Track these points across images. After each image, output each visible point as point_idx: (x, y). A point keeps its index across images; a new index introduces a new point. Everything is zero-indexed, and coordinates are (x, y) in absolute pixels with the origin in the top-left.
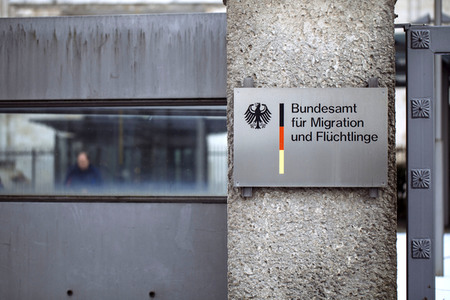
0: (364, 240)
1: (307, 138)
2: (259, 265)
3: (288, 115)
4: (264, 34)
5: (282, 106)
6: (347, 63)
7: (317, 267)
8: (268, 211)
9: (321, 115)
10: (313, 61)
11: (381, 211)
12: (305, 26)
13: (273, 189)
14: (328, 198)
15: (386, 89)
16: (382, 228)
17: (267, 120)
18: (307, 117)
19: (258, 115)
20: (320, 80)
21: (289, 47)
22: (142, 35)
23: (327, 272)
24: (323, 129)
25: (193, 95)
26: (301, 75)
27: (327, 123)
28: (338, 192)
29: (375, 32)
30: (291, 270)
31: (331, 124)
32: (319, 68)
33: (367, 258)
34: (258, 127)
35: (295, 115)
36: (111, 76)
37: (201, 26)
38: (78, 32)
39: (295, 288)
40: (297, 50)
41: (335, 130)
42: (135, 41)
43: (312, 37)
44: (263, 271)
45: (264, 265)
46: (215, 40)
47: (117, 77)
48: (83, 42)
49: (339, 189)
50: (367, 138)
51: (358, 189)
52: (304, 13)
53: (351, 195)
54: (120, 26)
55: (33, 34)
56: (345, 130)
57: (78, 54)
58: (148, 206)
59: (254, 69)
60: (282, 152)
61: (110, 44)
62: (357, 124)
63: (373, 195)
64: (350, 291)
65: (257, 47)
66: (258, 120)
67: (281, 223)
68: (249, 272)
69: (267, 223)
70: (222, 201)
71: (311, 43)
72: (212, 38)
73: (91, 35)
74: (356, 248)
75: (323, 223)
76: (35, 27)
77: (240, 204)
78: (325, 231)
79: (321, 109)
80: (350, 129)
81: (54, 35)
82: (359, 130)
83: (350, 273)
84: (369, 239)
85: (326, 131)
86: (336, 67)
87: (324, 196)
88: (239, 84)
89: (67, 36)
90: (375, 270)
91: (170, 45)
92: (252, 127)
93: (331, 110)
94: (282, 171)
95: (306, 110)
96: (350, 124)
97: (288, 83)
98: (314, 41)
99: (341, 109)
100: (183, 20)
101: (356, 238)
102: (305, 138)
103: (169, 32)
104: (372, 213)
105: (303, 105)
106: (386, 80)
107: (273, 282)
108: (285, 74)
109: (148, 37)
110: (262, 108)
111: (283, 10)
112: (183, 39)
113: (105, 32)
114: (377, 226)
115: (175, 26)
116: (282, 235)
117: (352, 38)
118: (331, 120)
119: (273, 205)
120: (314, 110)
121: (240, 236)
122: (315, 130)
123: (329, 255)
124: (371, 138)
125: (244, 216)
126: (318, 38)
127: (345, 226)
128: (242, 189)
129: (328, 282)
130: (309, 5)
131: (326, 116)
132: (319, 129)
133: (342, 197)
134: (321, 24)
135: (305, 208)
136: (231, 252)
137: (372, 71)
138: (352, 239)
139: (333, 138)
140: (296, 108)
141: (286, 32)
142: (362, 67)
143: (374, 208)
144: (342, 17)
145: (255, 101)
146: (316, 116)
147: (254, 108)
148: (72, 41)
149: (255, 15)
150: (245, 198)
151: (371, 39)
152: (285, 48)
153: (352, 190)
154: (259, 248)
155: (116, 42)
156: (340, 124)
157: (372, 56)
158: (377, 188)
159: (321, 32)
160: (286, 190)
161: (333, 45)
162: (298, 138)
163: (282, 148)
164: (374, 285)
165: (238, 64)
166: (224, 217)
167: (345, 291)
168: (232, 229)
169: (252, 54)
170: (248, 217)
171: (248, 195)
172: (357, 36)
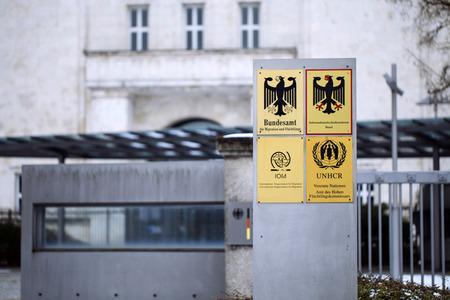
2: (239, 279)
4: (241, 178)
8: (243, 255)
13: (244, 246)
17: (242, 215)
19: (238, 214)
22: (189, 172)
25: (213, 200)
34: (238, 219)
42: (185, 173)
44: (241, 281)
45: (241, 279)
48: (161, 175)
55: (136, 171)
57: (158, 181)
60: (248, 229)
61: (173, 176)
66: (238, 216)
69: (243, 260)
70: (223, 251)
73: (164, 172)
77: (231, 252)
81: (147, 172)
89: (153, 172)
91: (202, 177)
92: (236, 219)
107: (245, 286)
109: (192, 172)
110: (240, 211)
113: (171, 170)
121: (231, 266)
125: (232, 257)
128: (232, 246)
136: (227, 273)
145: (237, 208)
147: (236, 211)
148: (155, 174)
149: (237, 170)
150: (233, 250)
154: (239, 271)
165: (230, 191)
166: (224, 258)
168: (228, 263)
169: (236, 186)
170: (234, 257)
171: (234, 248)
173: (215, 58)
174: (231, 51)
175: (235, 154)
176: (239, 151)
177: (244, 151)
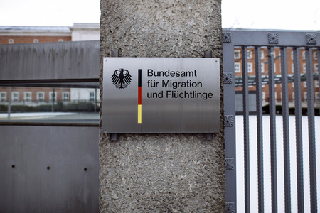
0: (201, 171)
1: (160, 95)
2: (123, 192)
3: (145, 78)
4: (128, 20)
5: (140, 71)
6: (188, 41)
7: (167, 192)
8: (130, 150)
9: (170, 78)
10: (164, 39)
11: (214, 149)
12: (158, 14)
14: (176, 141)
15: (218, 60)
16: (215, 162)
17: (128, 81)
18: (159, 79)
19: (121, 78)
20: (169, 53)
21: (146, 29)
23: (174, 196)
24: (171, 89)
26: (155, 49)
27: (175, 84)
28: (182, 136)
29: (208, 19)
30: (148, 194)
31: (177, 84)
32: (168, 44)
33: (204, 184)
34: (122, 87)
35: (150, 78)
36: (68, 69)
38: (54, 49)
39: (150, 209)
40: (152, 31)
41: (180, 90)
42: (79, 53)
43: (162, 22)
44: (127, 196)
45: (127, 191)
47: (71, 69)
48: (56, 53)
49: (183, 134)
50: (205, 95)
52: (157, 5)
53: (192, 138)
54: (72, 46)
55: (34, 50)
56: (188, 90)
59: (120, 44)
62: (197, 85)
63: (209, 138)
64: (191, 210)
65: (122, 29)
66: (122, 82)
67: (140, 159)
68: (115, 197)
69: (129, 160)
71: (162, 26)
73: (60, 51)
74: (196, 177)
75: (171, 159)
76: (35, 47)
77: (109, 145)
78: (172, 165)
79: (170, 73)
80: (192, 89)
81: (44, 51)
82: (198, 90)
83: (191, 196)
84: (205, 171)
85: (174, 90)
86: (180, 44)
87: (172, 138)
88: (109, 56)
89: (49, 51)
90: (210, 194)
91: (95, 54)
92: (117, 87)
93: (178, 74)
94: (140, 121)
95: (159, 74)
96: (192, 85)
97: (145, 54)
98: (164, 25)
99: (185, 74)
101: (195, 170)
102: (158, 95)
104: (207, 151)
105: (156, 70)
106: (216, 53)
107: (133, 204)
108: (143, 48)
109: (85, 51)
110: (125, 73)
113: (66, 49)
114: (211, 161)
116: (140, 168)
117: (191, 23)
118: (178, 82)
119: (133, 146)
120: (164, 74)
121: (108, 170)
122: (165, 89)
123: (176, 183)
124: (207, 96)
125: (112, 154)
126: (167, 23)
127: (187, 161)
129: (175, 203)
131: (174, 79)
132: (168, 88)
133: (185, 139)
134: (169, 13)
135: (158, 147)
136: (102, 182)
137: (207, 47)
138: (193, 170)
140: (150, 73)
141: (143, 18)
142: (199, 43)
143: (209, 147)
144: (184, 8)
145: (119, 68)
146: (166, 79)
147: (119, 73)
148: (51, 53)
149: (121, 6)
150: (113, 141)
151: (205, 24)
152: (143, 30)
153: (192, 134)
154: (123, 178)
155: (70, 53)
156: (184, 85)
157: (206, 36)
158: (212, 134)
159: (169, 19)
160: (143, 135)
161: (177, 28)
162: (152, 95)
163: (140, 103)
164: (209, 205)
165: (108, 41)
167: (188, 210)
168: (103, 164)
170: (116, 154)
171: (114, 139)
172: (195, 22)
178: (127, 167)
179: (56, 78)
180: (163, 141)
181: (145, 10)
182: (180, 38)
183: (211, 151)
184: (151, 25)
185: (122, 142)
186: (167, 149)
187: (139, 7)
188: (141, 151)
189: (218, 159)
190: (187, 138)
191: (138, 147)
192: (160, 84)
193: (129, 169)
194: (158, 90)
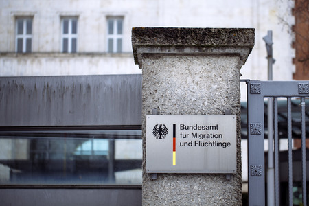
0: (223, 205)
1: (190, 144)
3: (178, 131)
4: (164, 84)
5: (174, 126)
6: (212, 101)
8: (167, 188)
9: (197, 131)
10: (193, 100)
11: (233, 187)
12: (188, 79)
14: (202, 180)
15: (235, 116)
16: (233, 198)
17: (165, 134)
18: (189, 132)
19: (160, 131)
20: (197, 111)
21: (178, 91)
22: (89, 87)
24: (198, 139)
25: (119, 123)
26: (186, 108)
27: (201, 136)
28: (207, 177)
29: (229, 83)
31: (203, 136)
32: (196, 104)
34: (160, 138)
35: (182, 131)
36: (70, 112)
37: (125, 82)
38: (50, 85)
40: (183, 93)
41: (205, 140)
43: (192, 86)
46: (133, 90)
47: (73, 113)
48: (53, 91)
49: (208, 174)
50: (224, 144)
51: (219, 174)
52: (187, 72)
53: (215, 178)
54: (75, 82)
55: (22, 87)
56: (212, 140)
57: (49, 99)
58: (92, 191)
59: (158, 104)
60: (174, 153)
61: (69, 93)
62: (218, 136)
63: (228, 178)
65: (160, 92)
66: (160, 134)
67: (175, 195)
69: (165, 195)
71: (191, 89)
72: (131, 89)
73: (58, 87)
75: (198, 195)
76: (23, 82)
77: (150, 183)
78: (200, 200)
79: (198, 127)
80: (214, 139)
81: (35, 87)
82: (219, 140)
84: (226, 205)
85: (200, 140)
86: (206, 103)
87: (199, 178)
88: (149, 113)
89: (43, 88)
91: (105, 93)
92: (157, 138)
93: (204, 128)
94: (174, 164)
95: (189, 128)
96: (214, 136)
97: (178, 112)
98: (193, 88)
99: (209, 128)
100: (114, 78)
101: (218, 204)
102: (188, 144)
103: (105, 86)
104: (227, 189)
105: (187, 125)
106: (235, 111)
108: (176, 107)
109: (92, 89)
110: (163, 127)
111: (175, 70)
112: (113, 90)
113: (66, 85)
114: (231, 197)
115: (109, 82)
116: (174, 202)
117: (215, 86)
118: (203, 134)
119: (169, 184)
120: (193, 128)
121: (149, 203)
122: (194, 140)
124: (226, 145)
125: (152, 191)
126: (195, 86)
127: (211, 196)
128: (151, 174)
130: (190, 67)
131: (201, 132)
132: (196, 139)
133: (210, 179)
134: (197, 78)
135: (188, 186)
137: (227, 106)
138: (216, 204)
139: (204, 145)
140: (182, 127)
141: (177, 83)
142: (221, 103)
143: (229, 186)
144: (209, 74)
145: (159, 123)
146: (194, 132)
147: (158, 127)
148: (46, 91)
149: (159, 73)
150: (153, 180)
151: (226, 87)
152: (176, 92)
153: (215, 175)
155: (73, 92)
156: (209, 136)
157: (227, 97)
158: (230, 174)
159: (197, 83)
160: (176, 175)
161: (204, 90)
162: (184, 144)
163: (174, 150)
165: (149, 101)
168: (145, 198)
169: (157, 95)
170: (155, 191)
171: (154, 178)
172: (218, 85)
173: (86, 60)
174: (100, 54)
175: (157, 51)
176: (163, 47)
177: (169, 47)
178: (165, 200)
179: (53, 124)
180: (192, 180)
181: (178, 76)
182: (206, 99)
183: (231, 189)
184: (182, 88)
185: (160, 181)
186: (195, 187)
187: (173, 73)
188: (175, 189)
189: (236, 196)
190: (212, 178)
191: (173, 185)
192: (190, 136)
193: (166, 202)
194: (188, 140)
